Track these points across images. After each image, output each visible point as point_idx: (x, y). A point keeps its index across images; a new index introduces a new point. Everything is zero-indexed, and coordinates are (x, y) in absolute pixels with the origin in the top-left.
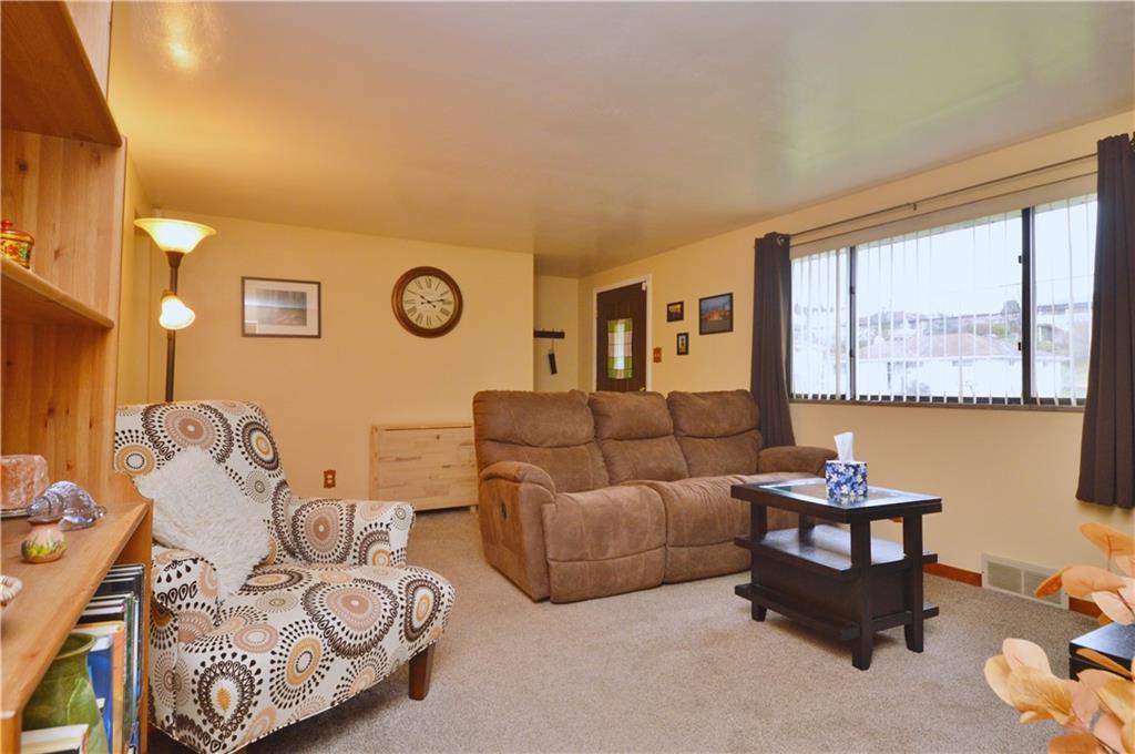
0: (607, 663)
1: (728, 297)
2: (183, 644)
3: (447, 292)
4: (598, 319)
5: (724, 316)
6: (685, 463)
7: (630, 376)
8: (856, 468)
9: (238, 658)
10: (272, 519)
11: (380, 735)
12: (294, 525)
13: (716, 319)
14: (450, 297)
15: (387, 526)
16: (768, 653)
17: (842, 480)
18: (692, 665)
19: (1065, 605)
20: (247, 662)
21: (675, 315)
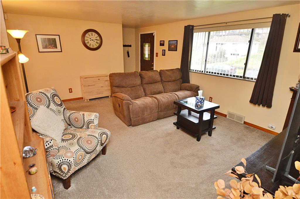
0: (145, 142)
1: (176, 41)
2: (52, 157)
3: (97, 37)
4: (141, 42)
5: (175, 47)
6: (163, 89)
7: (150, 60)
8: (202, 99)
9: (66, 160)
10: (64, 119)
11: (97, 165)
12: (69, 118)
13: (173, 47)
14: (98, 38)
15: (93, 120)
16: (179, 138)
17: (199, 101)
18: (163, 142)
19: (243, 123)
20: (68, 161)
21: (162, 44)
